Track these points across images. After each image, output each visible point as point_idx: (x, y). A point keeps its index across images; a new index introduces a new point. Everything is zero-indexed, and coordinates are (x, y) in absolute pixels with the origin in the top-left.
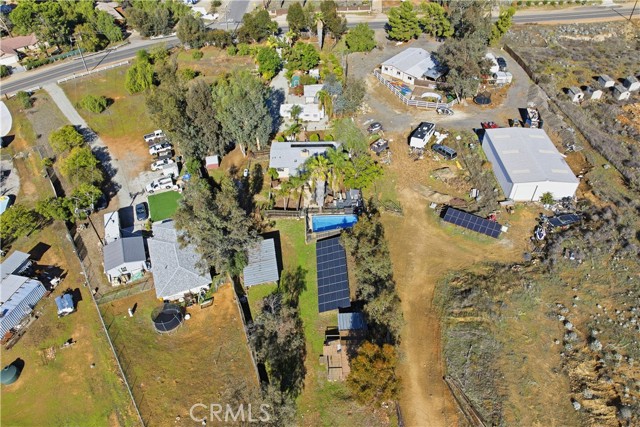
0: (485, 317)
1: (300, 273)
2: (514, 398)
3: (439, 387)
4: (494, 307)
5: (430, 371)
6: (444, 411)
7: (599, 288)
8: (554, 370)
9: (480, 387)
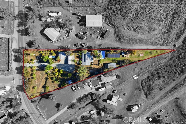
0: (124, 38)
1: (112, 60)
2: (135, 38)
3: (132, 45)
4: (123, 36)
5: (130, 45)
6: (135, 45)
7: (122, 22)
8: (132, 32)
9: (133, 41)
